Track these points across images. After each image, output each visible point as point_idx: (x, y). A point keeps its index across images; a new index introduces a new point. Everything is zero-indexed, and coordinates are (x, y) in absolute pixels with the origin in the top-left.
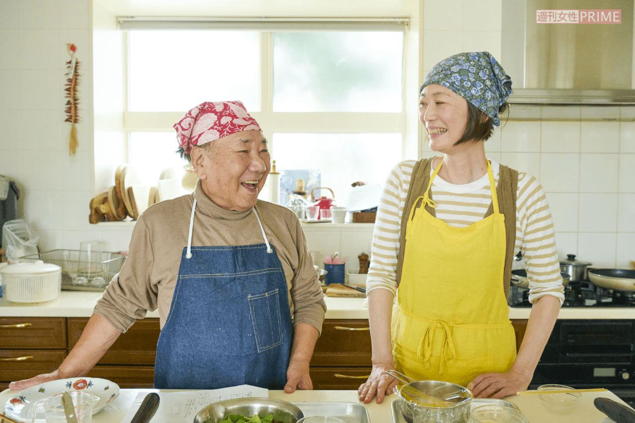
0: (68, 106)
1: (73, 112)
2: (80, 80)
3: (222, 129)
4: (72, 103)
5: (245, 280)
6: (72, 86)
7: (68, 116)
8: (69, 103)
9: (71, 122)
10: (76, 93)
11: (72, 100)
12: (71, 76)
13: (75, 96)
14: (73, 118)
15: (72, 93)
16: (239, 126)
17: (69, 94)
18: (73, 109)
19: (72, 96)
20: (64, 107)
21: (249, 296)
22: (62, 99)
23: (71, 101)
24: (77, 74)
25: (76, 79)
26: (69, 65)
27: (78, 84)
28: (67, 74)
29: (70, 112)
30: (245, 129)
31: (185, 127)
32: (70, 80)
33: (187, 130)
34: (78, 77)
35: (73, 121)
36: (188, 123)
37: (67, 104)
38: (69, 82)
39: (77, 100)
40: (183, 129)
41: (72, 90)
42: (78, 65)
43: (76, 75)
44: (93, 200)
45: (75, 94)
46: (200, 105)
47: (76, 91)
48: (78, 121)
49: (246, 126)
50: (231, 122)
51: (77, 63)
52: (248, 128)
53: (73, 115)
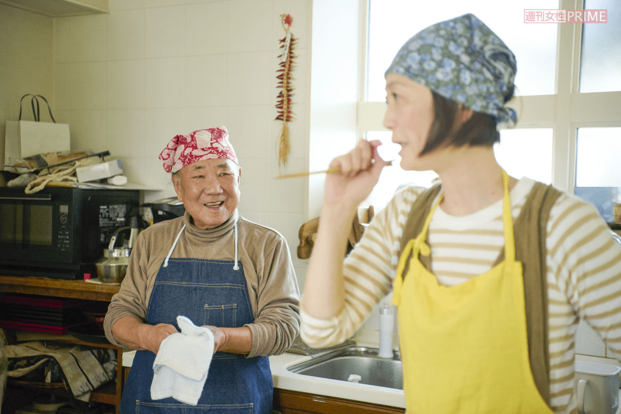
0: (280, 99)
1: (285, 106)
2: (294, 63)
3: (184, 159)
4: (285, 95)
5: (205, 291)
6: (285, 73)
7: (278, 112)
8: (281, 95)
9: (282, 120)
10: (290, 81)
11: (285, 92)
12: (284, 59)
13: (290, 85)
14: (285, 115)
15: (285, 81)
16: (196, 157)
17: (282, 83)
18: (285, 103)
19: (285, 85)
20: (275, 101)
21: (206, 306)
22: (272, 90)
23: (283, 93)
24: (292, 55)
25: (291, 62)
26: (283, 44)
27: (292, 69)
28: (281, 56)
29: (281, 108)
30: (200, 159)
31: (164, 157)
32: (283, 64)
33: (167, 159)
34: (293, 60)
35: (285, 119)
36: (166, 154)
37: (278, 97)
38: (282, 66)
39: (291, 90)
40: (164, 159)
41: (285, 77)
42: (294, 42)
43: (291, 57)
44: (303, 226)
45: (288, 83)
46: (174, 138)
47: (289, 78)
48: (292, 119)
49: (202, 156)
50: (191, 153)
51: (292, 40)
52: (204, 158)
53: (285, 111)
